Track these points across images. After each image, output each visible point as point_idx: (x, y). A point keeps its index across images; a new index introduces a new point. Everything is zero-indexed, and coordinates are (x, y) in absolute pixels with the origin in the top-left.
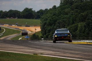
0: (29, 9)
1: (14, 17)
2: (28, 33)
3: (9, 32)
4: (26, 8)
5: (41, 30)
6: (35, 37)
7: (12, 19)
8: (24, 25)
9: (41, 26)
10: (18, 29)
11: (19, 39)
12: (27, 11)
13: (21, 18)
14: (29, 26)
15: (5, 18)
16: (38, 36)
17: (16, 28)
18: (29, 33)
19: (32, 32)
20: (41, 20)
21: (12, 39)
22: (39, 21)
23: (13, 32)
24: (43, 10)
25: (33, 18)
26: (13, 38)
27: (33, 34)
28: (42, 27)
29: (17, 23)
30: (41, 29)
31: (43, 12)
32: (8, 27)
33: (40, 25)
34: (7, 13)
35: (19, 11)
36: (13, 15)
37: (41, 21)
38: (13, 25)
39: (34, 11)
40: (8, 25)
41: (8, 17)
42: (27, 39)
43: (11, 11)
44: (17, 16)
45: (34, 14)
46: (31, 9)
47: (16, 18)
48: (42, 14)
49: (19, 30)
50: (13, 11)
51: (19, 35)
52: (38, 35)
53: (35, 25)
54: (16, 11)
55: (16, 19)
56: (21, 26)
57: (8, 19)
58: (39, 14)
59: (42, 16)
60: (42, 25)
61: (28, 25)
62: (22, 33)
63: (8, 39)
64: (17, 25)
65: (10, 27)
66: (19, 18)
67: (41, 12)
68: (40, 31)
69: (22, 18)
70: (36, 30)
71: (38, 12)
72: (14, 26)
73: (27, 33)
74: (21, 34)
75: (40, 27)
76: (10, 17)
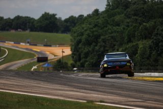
0: (51, 15)
1: (24, 29)
2: (49, 58)
3: (15, 55)
4: (45, 13)
5: (73, 54)
6: (61, 65)
7: (20, 32)
8: (42, 44)
9: (71, 45)
10: (31, 50)
12: (46, 19)
13: (35, 31)
14: (50, 46)
15: (8, 30)
16: (66, 64)
17: (27, 49)
18: (51, 57)
19: (55, 56)
20: (72, 35)
21: (20, 68)
22: (68, 36)
23: (22, 55)
24: (75, 17)
25: (57, 32)
26: (22, 66)
27: (57, 61)
28: (73, 47)
29: (29, 40)
30: (71, 50)
31: (76, 21)
32: (14, 46)
33: (71, 43)
34: (11, 21)
35: (33, 19)
36: (21, 24)
37: (71, 37)
38: (21, 44)
39: (60, 19)
40: (13, 43)
41: (13, 29)
42: (48, 69)
43: (18, 18)
44: (29, 28)
45: (58, 23)
46: (54, 15)
47: (27, 30)
49: (33, 53)
50: (22, 17)
51: (32, 61)
52: (66, 61)
53: (61, 44)
54: (27, 17)
55: (28, 32)
56: (36, 45)
57: (13, 32)
58: (68, 24)
59: (73, 27)
60: (73, 44)
61: (49, 44)
62: (38, 58)
63: (12, 68)
64: (28, 43)
65: (17, 47)
66: (32, 30)
67: (72, 21)
68: (70, 55)
69: (38, 31)
70: (63, 52)
71: (66, 20)
72: (24, 44)
73: (47, 58)
74: (36, 59)
75: (70, 47)
76: (16, 29)
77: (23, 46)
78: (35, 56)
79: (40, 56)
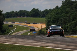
0: (36, 9)
1: (24, 16)
3: (20, 28)
4: (34, 8)
5: (47, 27)
6: (41, 32)
7: (22, 18)
8: (32, 23)
9: (46, 23)
10: (27, 26)
11: (28, 35)
12: (34, 11)
13: (29, 17)
14: (36, 24)
15: (16, 17)
17: (25, 25)
18: (36, 29)
19: (38, 28)
20: (46, 18)
21: (22, 34)
22: (44, 19)
23: (23, 28)
24: (48, 10)
25: (39, 17)
26: (23, 34)
27: (39, 30)
28: (47, 24)
29: (26, 21)
30: (46, 25)
31: (48, 12)
33: (45, 22)
34: (17, 13)
35: (28, 11)
36: (22, 14)
37: (46, 19)
38: (22, 23)
39: (40, 11)
40: (19, 23)
41: (19, 16)
42: (35, 34)
43: (21, 11)
44: (26, 16)
45: (40, 13)
46: (38, 9)
47: (25, 16)
48: (46, 13)
49: (28, 27)
51: (28, 31)
52: (44, 31)
53: (41, 23)
54: (25, 11)
55: (25, 17)
56: (29, 24)
57: (19, 18)
59: (47, 15)
60: (47, 22)
61: (35, 23)
62: (30, 29)
63: (19, 34)
64: (26, 22)
65: (21, 25)
66: (27, 17)
67: (46, 12)
68: (45, 28)
69: (30, 17)
70: (41, 26)
71: (44, 12)
72: (24, 23)
73: (35, 29)
74: (30, 30)
75: (45, 24)
76: (20, 16)
77: (23, 24)
78: (29, 29)
79: (32, 29)
